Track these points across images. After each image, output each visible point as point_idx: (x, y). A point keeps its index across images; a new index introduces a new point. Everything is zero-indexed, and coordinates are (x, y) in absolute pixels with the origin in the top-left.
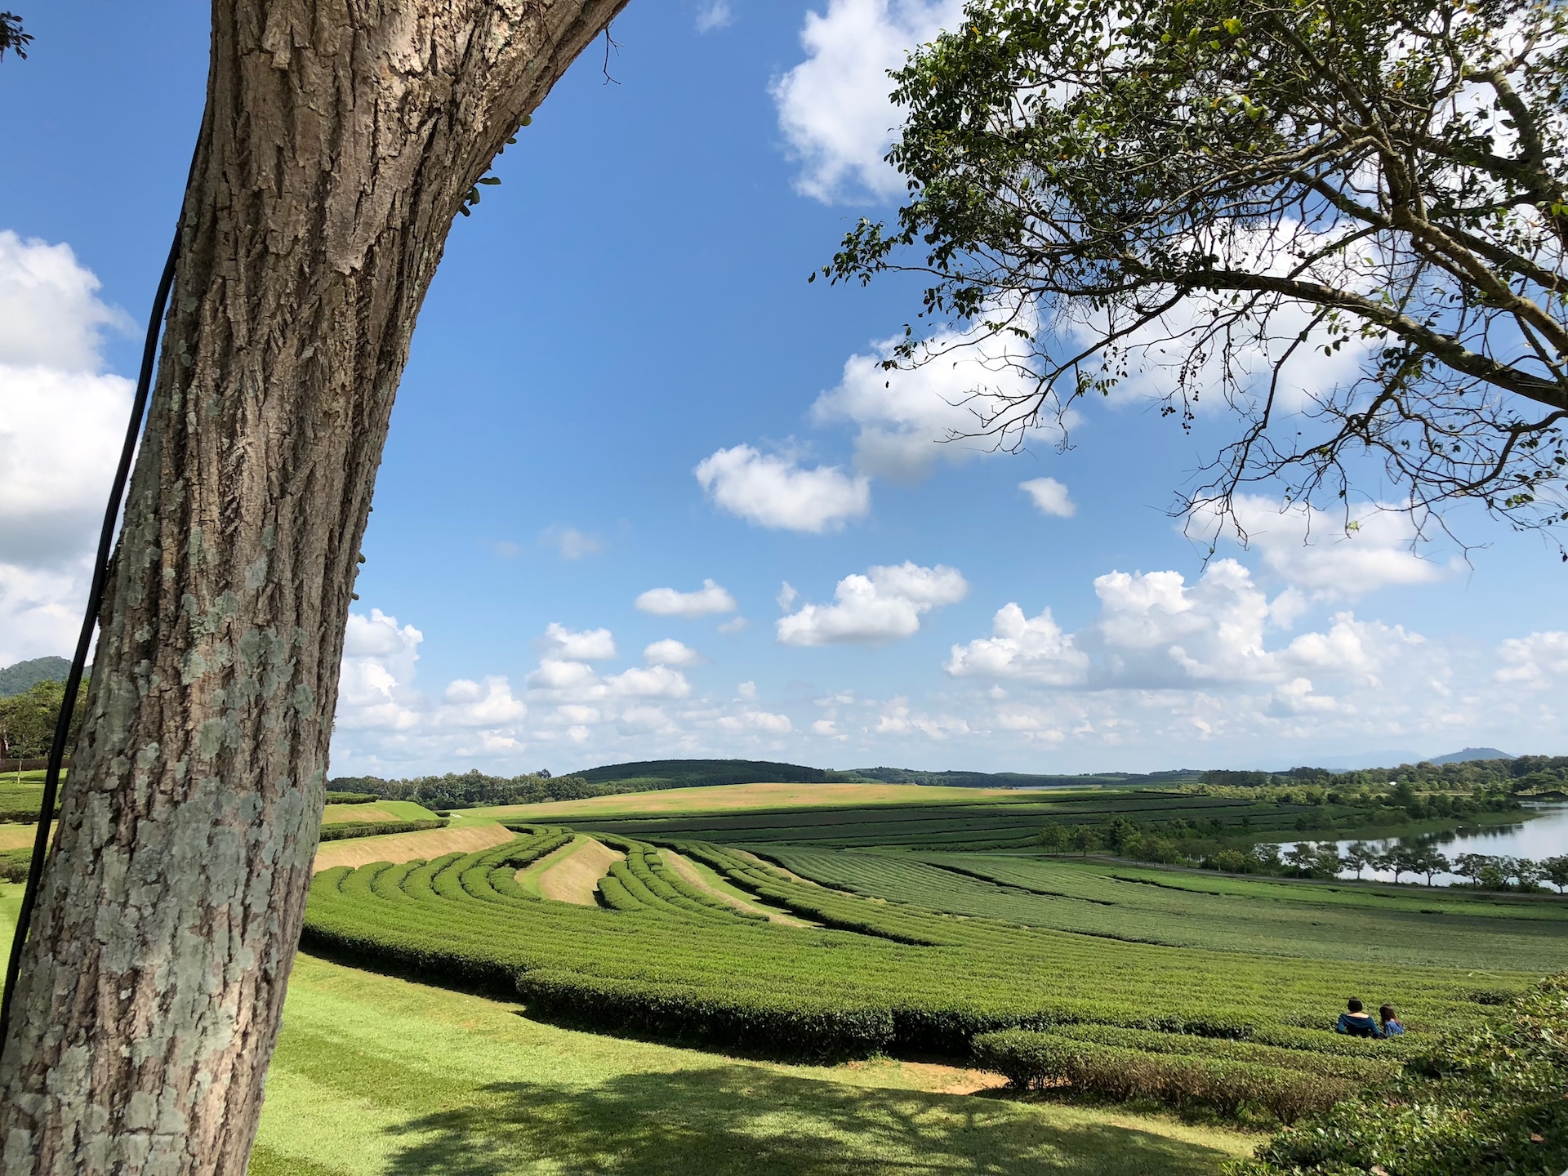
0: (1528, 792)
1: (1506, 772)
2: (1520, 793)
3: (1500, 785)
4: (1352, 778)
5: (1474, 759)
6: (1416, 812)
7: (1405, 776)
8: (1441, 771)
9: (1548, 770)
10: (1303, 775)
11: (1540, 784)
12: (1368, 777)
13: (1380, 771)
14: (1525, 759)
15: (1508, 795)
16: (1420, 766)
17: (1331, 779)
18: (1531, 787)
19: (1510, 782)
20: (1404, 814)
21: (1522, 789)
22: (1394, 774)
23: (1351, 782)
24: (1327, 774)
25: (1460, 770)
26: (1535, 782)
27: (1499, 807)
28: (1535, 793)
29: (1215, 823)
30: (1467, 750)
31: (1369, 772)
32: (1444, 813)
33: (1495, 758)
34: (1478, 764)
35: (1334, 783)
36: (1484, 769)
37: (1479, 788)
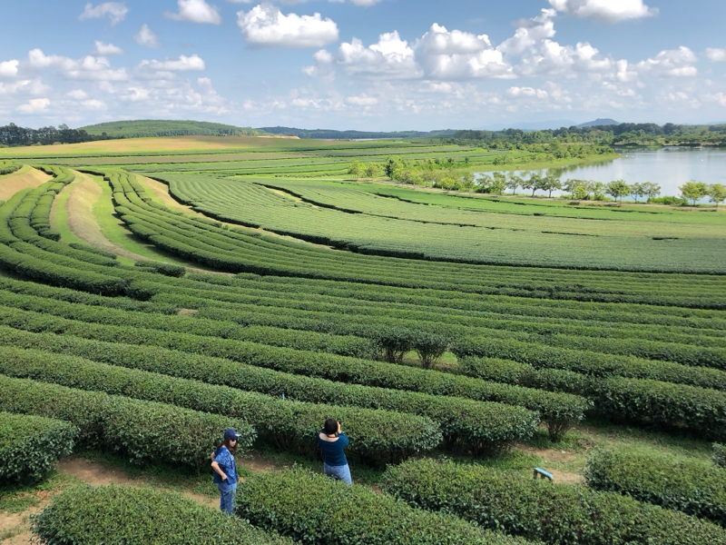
3: (607, 139)
5: (599, 125)
7: (561, 134)
8: (580, 131)
10: (509, 133)
11: (627, 138)
12: (543, 134)
18: (622, 141)
19: (613, 137)
21: (618, 141)
24: (522, 133)
25: (590, 131)
27: (602, 152)
28: (624, 143)
29: (450, 161)
30: (597, 120)
34: (600, 127)
36: (602, 130)
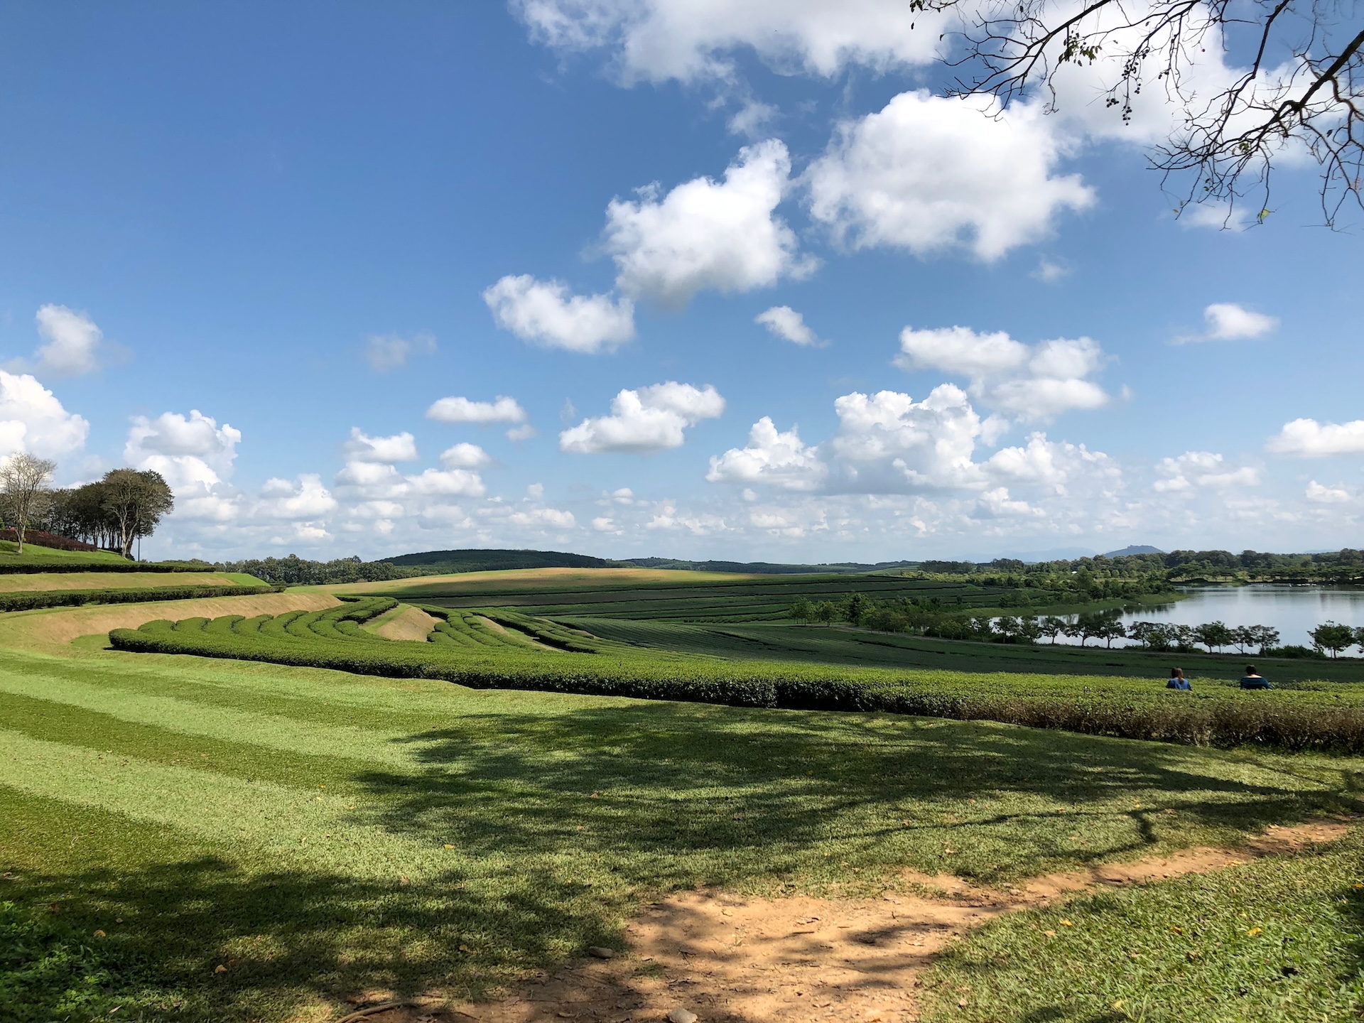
0: (1179, 579)
1: (1162, 564)
2: (1173, 580)
3: (1158, 574)
4: (1043, 568)
6: (1095, 594)
7: (1083, 567)
8: (1112, 563)
9: (1194, 562)
10: (1002, 564)
11: (1188, 572)
12: (1056, 567)
13: (1065, 562)
14: (1177, 553)
15: (1164, 581)
16: (1095, 559)
17: (1025, 568)
18: (1181, 575)
19: (1166, 571)
20: (1086, 594)
21: (1175, 577)
22: (1075, 566)
23: (1042, 571)
24: (1023, 565)
25: (1127, 562)
26: (1185, 570)
27: (1158, 590)
28: (1184, 579)
29: (934, 601)
30: (1131, 548)
31: (1056, 563)
32: (1116, 593)
33: (1154, 552)
34: (1141, 557)
35: (1027, 572)
36: (1145, 561)
37: (1142, 576)
